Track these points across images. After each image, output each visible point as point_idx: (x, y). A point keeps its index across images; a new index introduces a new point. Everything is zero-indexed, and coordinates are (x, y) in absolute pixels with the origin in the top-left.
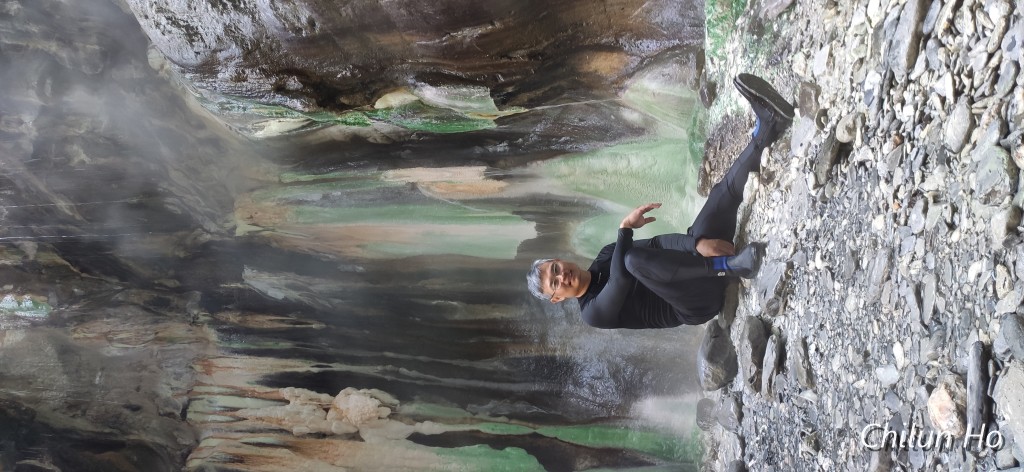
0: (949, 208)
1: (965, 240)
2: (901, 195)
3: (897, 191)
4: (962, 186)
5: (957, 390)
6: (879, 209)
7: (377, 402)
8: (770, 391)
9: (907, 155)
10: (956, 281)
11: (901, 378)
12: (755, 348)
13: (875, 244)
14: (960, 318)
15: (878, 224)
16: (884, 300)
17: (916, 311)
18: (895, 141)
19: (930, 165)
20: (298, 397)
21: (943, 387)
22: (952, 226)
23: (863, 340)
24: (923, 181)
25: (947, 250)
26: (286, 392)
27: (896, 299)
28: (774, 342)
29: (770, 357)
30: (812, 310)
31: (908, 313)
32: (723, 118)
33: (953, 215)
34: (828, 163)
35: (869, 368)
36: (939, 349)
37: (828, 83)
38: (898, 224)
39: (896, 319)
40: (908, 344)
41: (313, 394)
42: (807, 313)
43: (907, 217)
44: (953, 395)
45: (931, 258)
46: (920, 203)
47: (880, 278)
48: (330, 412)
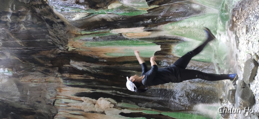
7: (110, 103)
20: (86, 100)
26: (82, 98)
41: (91, 99)
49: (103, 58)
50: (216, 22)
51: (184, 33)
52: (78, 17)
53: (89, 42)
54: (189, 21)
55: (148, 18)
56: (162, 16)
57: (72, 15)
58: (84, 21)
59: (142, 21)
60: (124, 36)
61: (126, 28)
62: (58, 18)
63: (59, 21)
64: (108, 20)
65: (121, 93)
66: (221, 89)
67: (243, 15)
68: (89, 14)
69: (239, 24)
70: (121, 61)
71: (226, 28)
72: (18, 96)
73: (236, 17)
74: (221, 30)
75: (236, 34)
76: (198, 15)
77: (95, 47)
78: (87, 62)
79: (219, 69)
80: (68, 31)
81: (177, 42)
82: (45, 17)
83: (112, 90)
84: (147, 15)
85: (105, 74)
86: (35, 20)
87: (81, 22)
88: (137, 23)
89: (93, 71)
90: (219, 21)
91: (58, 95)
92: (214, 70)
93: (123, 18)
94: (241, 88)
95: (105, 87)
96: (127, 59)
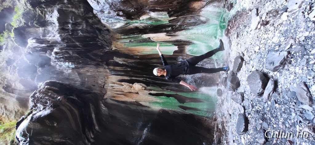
7: (142, 86)
8: (268, 98)
12: (263, 83)
20: (125, 84)
26: (123, 83)
28: (273, 81)
32: (236, 12)
41: (129, 84)
48: (132, 88)
49: (137, 55)
50: (217, 30)
51: (194, 37)
52: (118, 25)
53: (127, 44)
54: (198, 29)
55: (169, 26)
56: (179, 25)
57: (115, 24)
58: (123, 28)
59: (165, 28)
60: (152, 39)
61: (153, 33)
62: (105, 27)
63: (105, 28)
64: (140, 28)
65: (150, 80)
66: (218, 77)
67: (236, 25)
68: (127, 24)
69: (232, 31)
70: (149, 57)
71: (223, 34)
72: (79, 81)
73: (230, 27)
74: (219, 36)
75: (230, 38)
76: (205, 25)
77: (131, 48)
78: (126, 58)
79: (217, 63)
80: (112, 36)
81: (189, 44)
82: (96, 26)
83: (143, 78)
84: (168, 24)
85: (139, 66)
86: (89, 29)
87: (121, 29)
88: (161, 30)
89: (130, 64)
90: (219, 29)
91: (107, 81)
92: (214, 64)
93: (151, 26)
94: (231, 76)
95: (138, 75)
96: (154, 56)
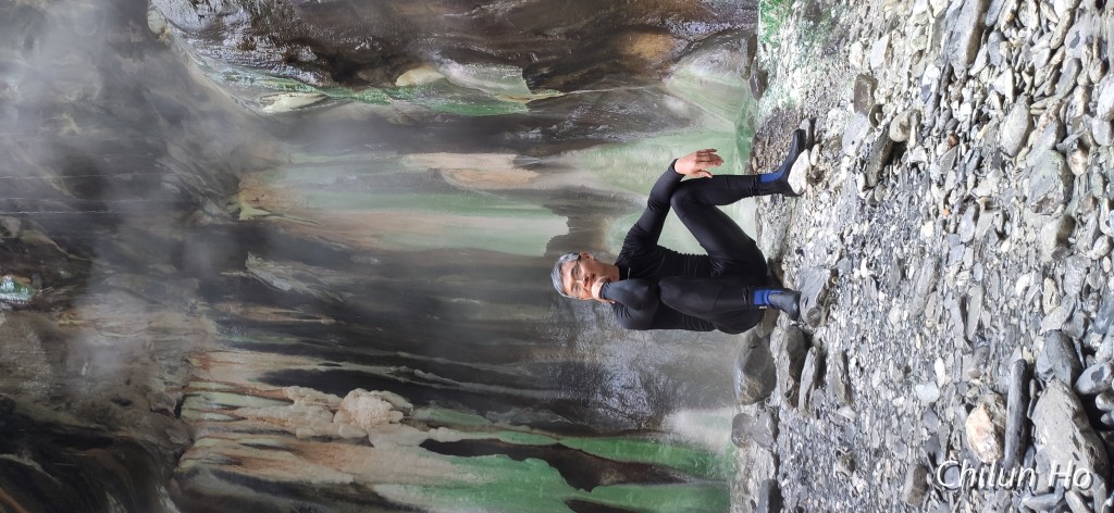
0: (1001, 216)
1: (1015, 251)
2: (952, 200)
3: (948, 195)
4: (1016, 191)
5: (997, 411)
6: (929, 215)
7: (389, 405)
8: (807, 407)
9: (961, 157)
10: (1002, 295)
11: (941, 397)
12: (793, 360)
13: (923, 251)
14: (1004, 334)
15: (927, 230)
16: (929, 312)
17: (960, 326)
18: (950, 142)
19: (985, 169)
21: (982, 407)
22: (1002, 236)
23: (905, 355)
24: (976, 186)
25: (996, 261)
27: (940, 312)
28: (814, 354)
29: (809, 370)
30: (855, 321)
31: (952, 327)
32: (774, 111)
33: (1004, 224)
34: (880, 163)
35: (909, 384)
36: (982, 367)
37: (885, 74)
38: (948, 231)
39: (939, 334)
40: (950, 361)
42: (849, 324)
43: (957, 224)
44: (991, 416)
45: (979, 270)
46: (971, 210)
47: (925, 289)
48: (338, 414)
73: (758, 161)
